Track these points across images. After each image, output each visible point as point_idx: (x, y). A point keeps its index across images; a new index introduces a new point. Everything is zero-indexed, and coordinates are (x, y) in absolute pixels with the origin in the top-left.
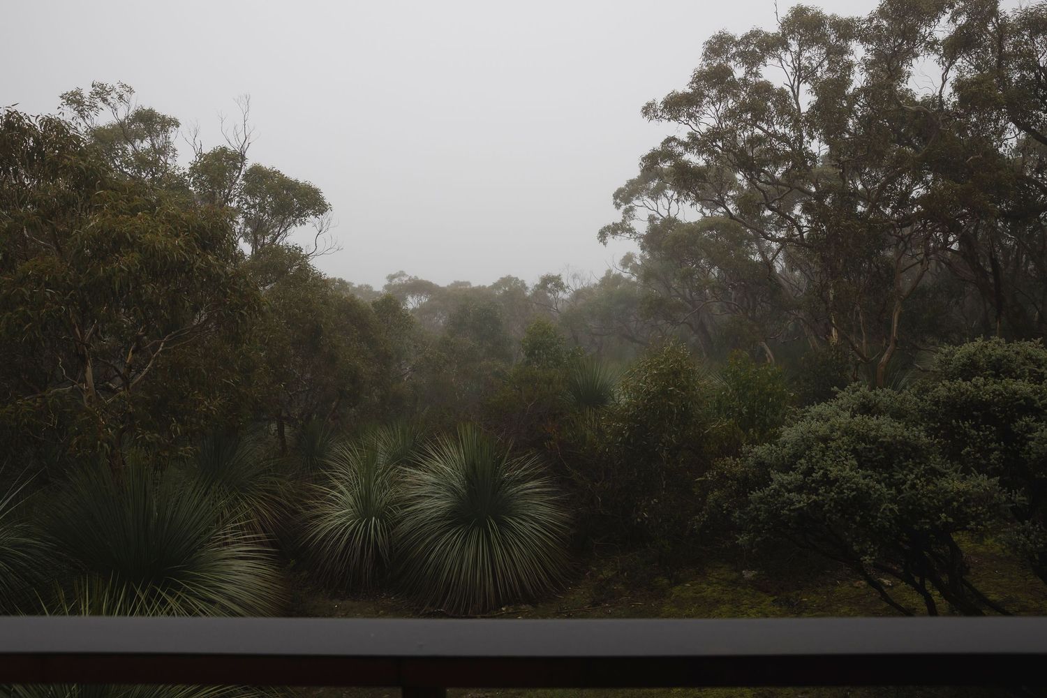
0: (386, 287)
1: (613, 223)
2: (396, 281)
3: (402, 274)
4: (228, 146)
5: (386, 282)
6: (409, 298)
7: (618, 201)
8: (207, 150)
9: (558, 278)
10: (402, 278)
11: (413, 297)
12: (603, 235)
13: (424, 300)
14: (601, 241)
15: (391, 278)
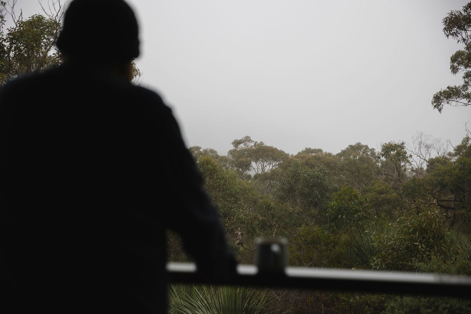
0: (231, 152)
1: (448, 88)
2: (242, 146)
3: (247, 139)
4: (44, 15)
5: (232, 147)
6: (253, 164)
7: (455, 64)
8: (26, 18)
9: (401, 146)
10: (248, 143)
11: (256, 162)
12: (438, 100)
13: (268, 168)
14: (435, 106)
15: (237, 143)
